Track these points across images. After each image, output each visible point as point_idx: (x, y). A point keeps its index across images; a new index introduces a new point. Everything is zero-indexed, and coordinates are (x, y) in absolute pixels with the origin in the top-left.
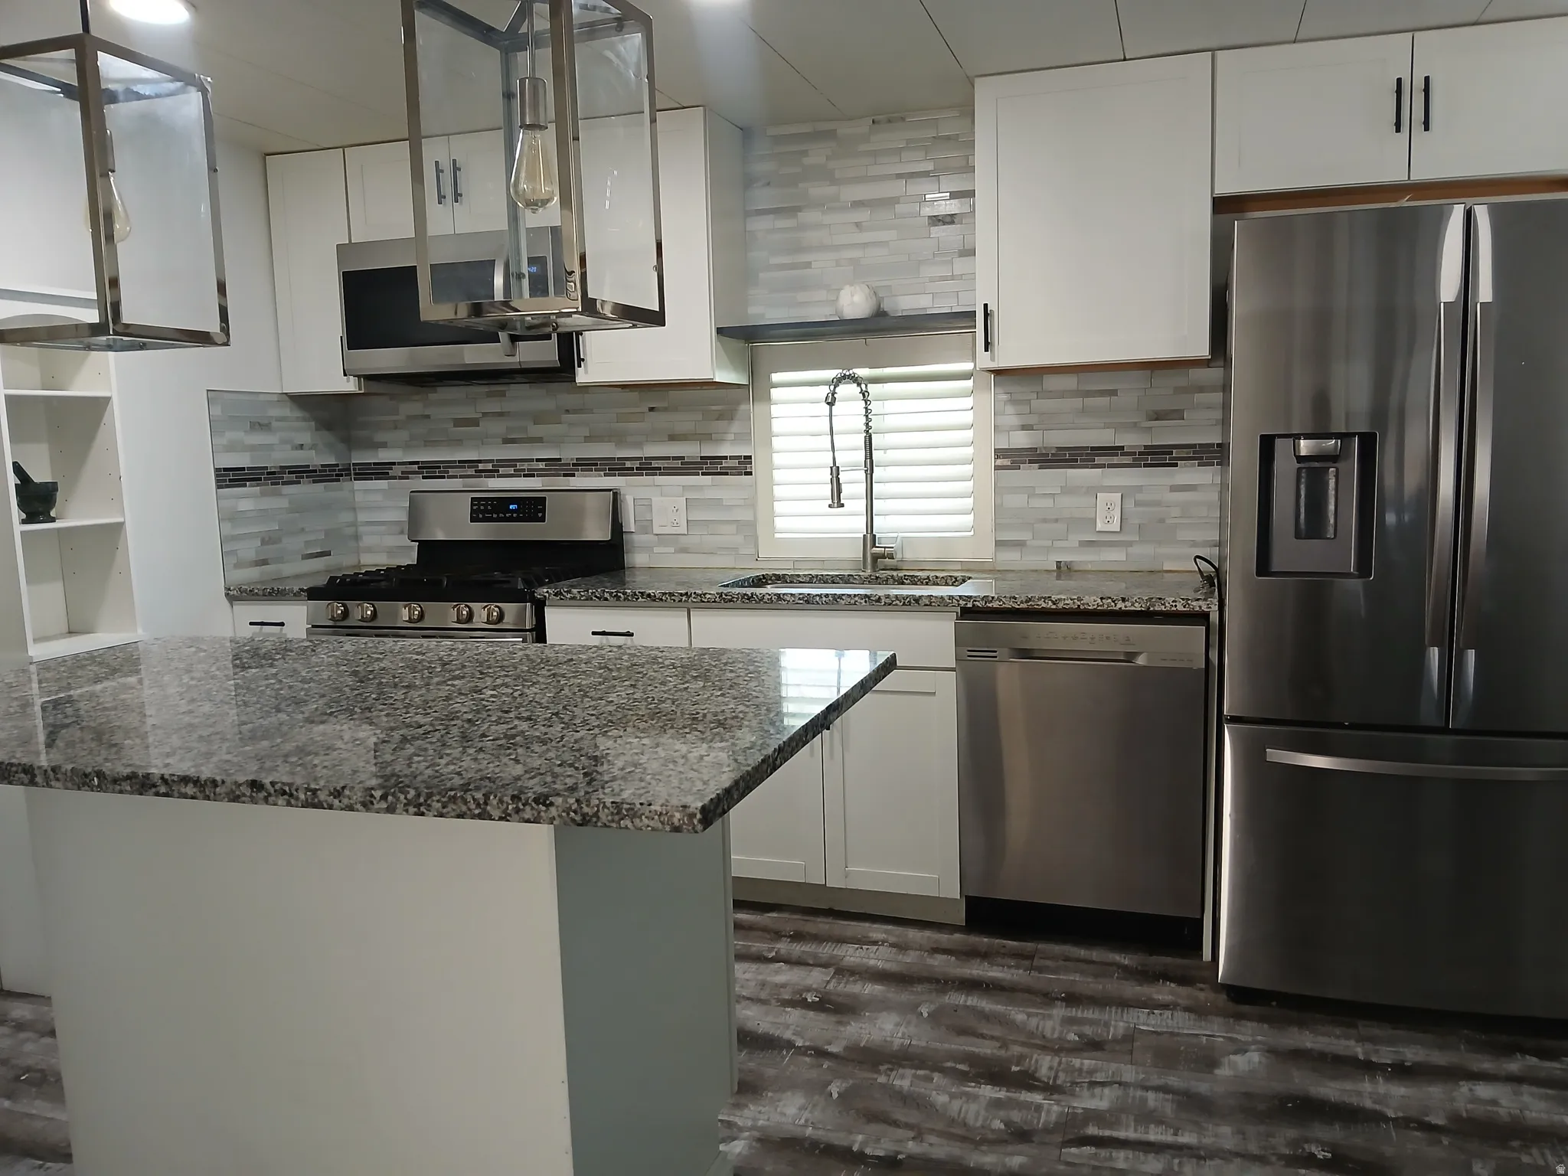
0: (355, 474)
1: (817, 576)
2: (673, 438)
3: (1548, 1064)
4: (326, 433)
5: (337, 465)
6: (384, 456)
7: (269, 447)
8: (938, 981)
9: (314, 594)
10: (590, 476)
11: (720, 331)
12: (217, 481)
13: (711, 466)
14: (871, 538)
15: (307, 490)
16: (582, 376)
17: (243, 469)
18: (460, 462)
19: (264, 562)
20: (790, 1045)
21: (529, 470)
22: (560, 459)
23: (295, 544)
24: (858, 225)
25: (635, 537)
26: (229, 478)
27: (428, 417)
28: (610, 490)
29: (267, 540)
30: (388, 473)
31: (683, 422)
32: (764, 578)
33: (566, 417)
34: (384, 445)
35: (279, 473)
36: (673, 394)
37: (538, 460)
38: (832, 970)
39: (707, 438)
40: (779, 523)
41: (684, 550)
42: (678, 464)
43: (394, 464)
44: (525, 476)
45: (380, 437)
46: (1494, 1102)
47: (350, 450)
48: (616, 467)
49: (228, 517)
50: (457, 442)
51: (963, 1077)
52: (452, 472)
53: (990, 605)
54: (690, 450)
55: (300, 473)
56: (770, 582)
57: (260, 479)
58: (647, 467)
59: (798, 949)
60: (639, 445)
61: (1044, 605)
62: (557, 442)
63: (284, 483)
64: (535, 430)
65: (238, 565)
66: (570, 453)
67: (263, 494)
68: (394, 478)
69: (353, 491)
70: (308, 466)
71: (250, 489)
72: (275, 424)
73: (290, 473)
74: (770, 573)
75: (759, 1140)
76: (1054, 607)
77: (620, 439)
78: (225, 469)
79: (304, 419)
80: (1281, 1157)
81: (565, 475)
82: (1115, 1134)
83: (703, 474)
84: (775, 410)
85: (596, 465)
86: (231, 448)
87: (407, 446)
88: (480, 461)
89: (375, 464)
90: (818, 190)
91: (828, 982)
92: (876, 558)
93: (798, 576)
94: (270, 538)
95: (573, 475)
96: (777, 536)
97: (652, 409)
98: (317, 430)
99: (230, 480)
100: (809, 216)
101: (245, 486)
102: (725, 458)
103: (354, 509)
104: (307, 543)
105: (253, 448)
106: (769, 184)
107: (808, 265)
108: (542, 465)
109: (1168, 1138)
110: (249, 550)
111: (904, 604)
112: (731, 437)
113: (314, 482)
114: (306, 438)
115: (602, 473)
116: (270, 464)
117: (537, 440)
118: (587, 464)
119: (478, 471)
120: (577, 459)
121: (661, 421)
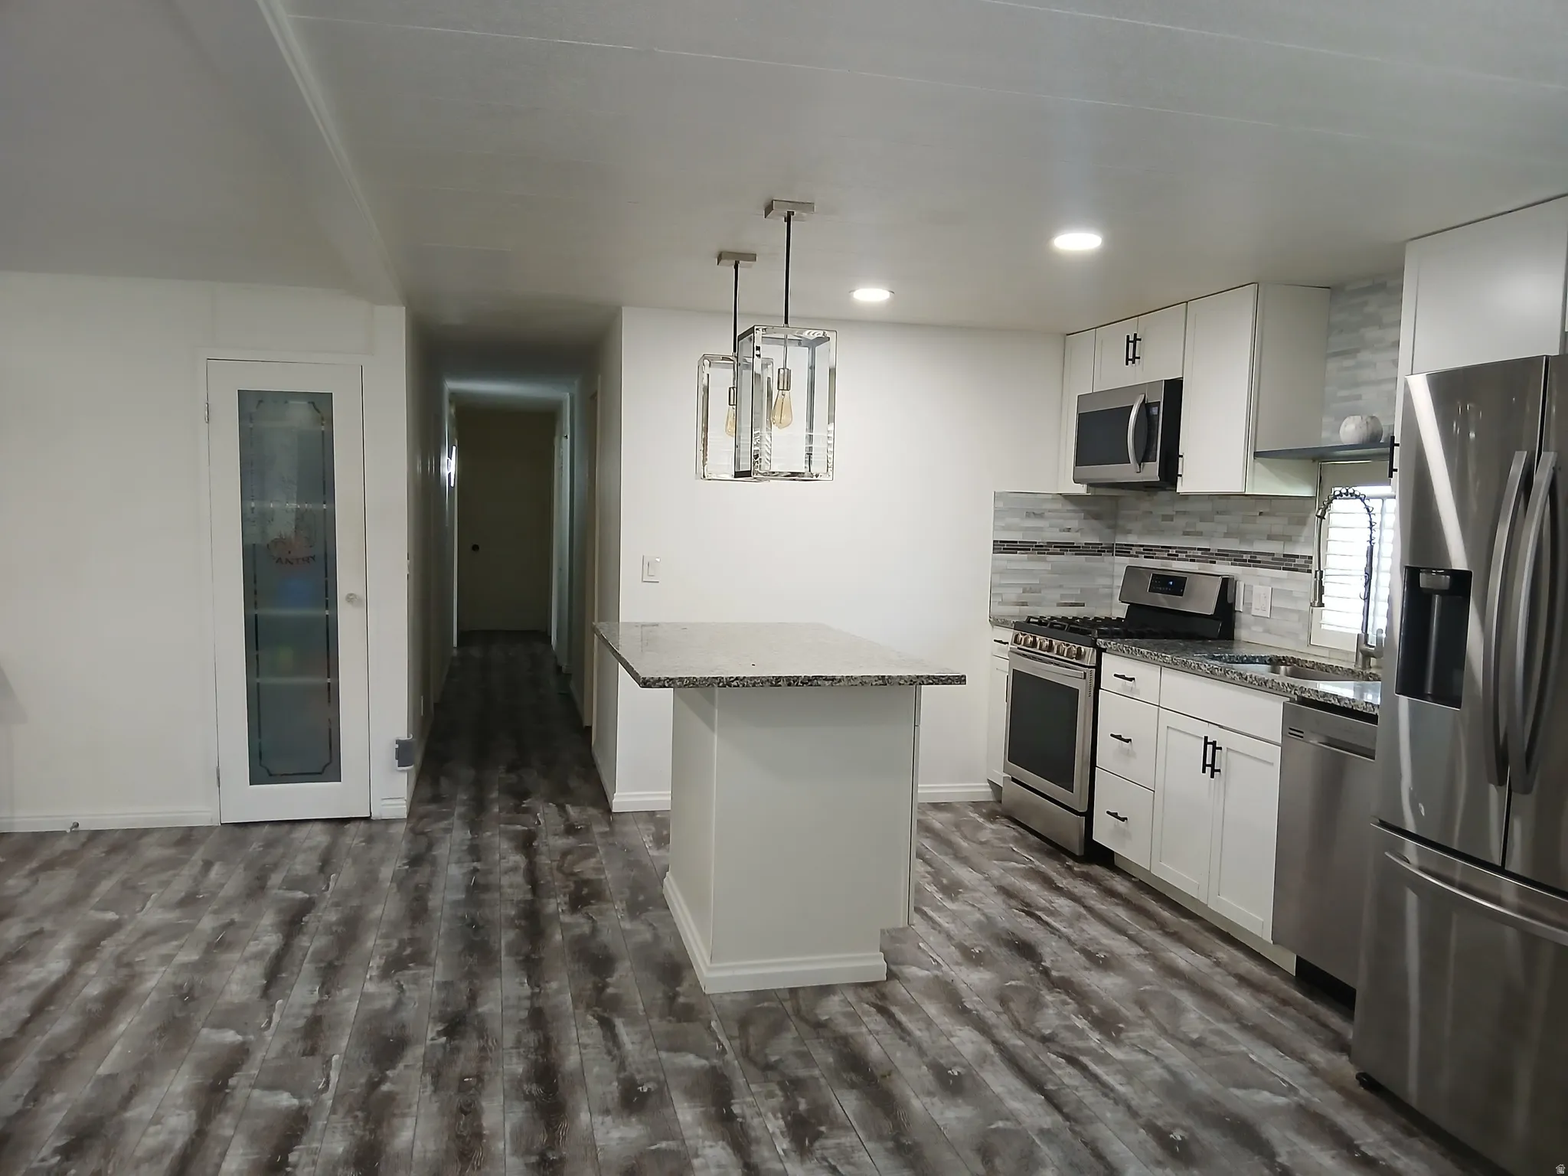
0: (1116, 551)
1: (1318, 663)
2: (1270, 537)
4: (1094, 523)
5: (1101, 544)
6: (1132, 539)
9: (1016, 626)
10: (1222, 564)
11: (1257, 455)
12: (994, 549)
13: (1288, 563)
14: (1363, 636)
15: (1068, 559)
16: (1181, 488)
17: (1016, 542)
18: (1163, 547)
19: (1024, 604)
21: (1193, 556)
22: (1209, 550)
23: (1054, 596)
25: (1243, 616)
26: (1003, 547)
27: (1151, 512)
28: (1219, 576)
30: (1129, 552)
31: (1277, 525)
32: (1284, 660)
33: (1218, 517)
34: (1129, 532)
35: (1046, 546)
36: (1274, 502)
37: (1199, 549)
39: (1287, 539)
41: (1267, 631)
42: (1271, 559)
43: (1133, 545)
44: (1191, 560)
45: (1130, 526)
47: (1115, 533)
48: (1238, 558)
49: (997, 573)
50: (1161, 532)
52: (1158, 554)
53: (1303, 695)
54: (1277, 548)
55: (1066, 547)
56: (1289, 664)
57: (1029, 549)
58: (1253, 560)
60: (1251, 542)
61: (1333, 702)
62: (1210, 536)
63: (1048, 554)
64: (1201, 526)
65: (1002, 603)
66: (1215, 546)
67: (1029, 560)
68: (1131, 556)
69: (1113, 564)
70: (1074, 543)
71: (1018, 556)
72: (1046, 514)
73: (1055, 547)
77: (1241, 536)
78: (1003, 542)
79: (1074, 511)
81: (1211, 562)
83: (1284, 569)
84: (1333, 518)
85: (1228, 556)
86: (1007, 529)
87: (1141, 534)
88: (1170, 548)
89: (1126, 545)
90: (1371, 334)
92: (1367, 656)
93: (1306, 661)
94: (1031, 588)
95: (1215, 562)
96: (1323, 627)
97: (1261, 514)
98: (1085, 519)
99: (1005, 549)
100: (1365, 356)
101: (1016, 553)
102: (1297, 557)
103: (1112, 576)
104: (1062, 596)
105: (1027, 529)
106: (1341, 331)
107: (1357, 398)
108: (1199, 553)
110: (1013, 594)
112: (1302, 539)
113: (1076, 554)
114: (1074, 524)
115: (1230, 562)
116: (1039, 540)
117: (1200, 534)
118: (1223, 555)
119: (1168, 555)
120: (1219, 550)
121: (1265, 524)
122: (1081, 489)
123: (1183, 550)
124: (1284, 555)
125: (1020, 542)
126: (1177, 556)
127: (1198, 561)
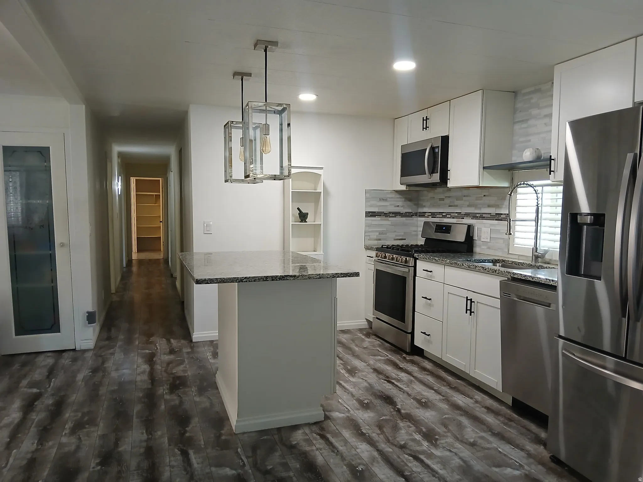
0: (419, 215)
1: (514, 262)
2: (489, 206)
4: (409, 203)
5: (412, 212)
6: (425, 210)
7: (385, 206)
9: (377, 249)
10: (467, 219)
11: (484, 168)
12: (366, 215)
13: (498, 217)
14: (536, 249)
15: (398, 219)
16: (449, 185)
17: (375, 212)
18: (439, 213)
19: (380, 240)
21: (454, 216)
22: (461, 213)
23: (392, 236)
24: (545, 124)
25: (477, 242)
26: (370, 214)
27: (434, 197)
28: (466, 224)
29: (381, 233)
30: (425, 215)
31: (492, 200)
32: (498, 260)
33: (464, 198)
34: (425, 206)
35: (388, 214)
36: (491, 190)
37: (456, 213)
39: (497, 206)
40: (517, 241)
41: (489, 248)
42: (489, 216)
43: (426, 212)
44: (453, 218)
45: (424, 204)
47: (418, 207)
48: (474, 216)
49: (367, 226)
50: (439, 206)
52: (438, 216)
54: (493, 211)
55: (396, 214)
56: (500, 262)
57: (381, 215)
58: (482, 217)
60: (480, 208)
61: (529, 279)
62: (461, 207)
63: (389, 217)
64: (457, 203)
65: (370, 240)
66: (464, 211)
67: (381, 220)
68: (426, 217)
69: (417, 221)
70: (400, 212)
71: (377, 218)
72: (388, 199)
73: (392, 214)
74: (501, 259)
76: (532, 280)
77: (475, 206)
78: (369, 212)
79: (400, 198)
81: (462, 218)
83: (496, 220)
84: (518, 196)
85: (469, 215)
86: (371, 206)
87: (430, 207)
88: (443, 213)
89: (423, 212)
90: (535, 112)
93: (509, 261)
94: (382, 233)
95: (463, 218)
96: (515, 245)
97: (484, 196)
98: (405, 201)
99: (370, 215)
100: (532, 122)
101: (376, 217)
102: (502, 214)
103: (417, 226)
104: (396, 236)
105: (380, 206)
106: (520, 111)
107: (530, 141)
108: (456, 215)
110: (375, 235)
113: (401, 217)
114: (400, 204)
115: (471, 218)
116: (386, 210)
117: (456, 206)
118: (467, 215)
119: (442, 216)
120: (465, 213)
121: (487, 200)
122: (403, 188)
123: (449, 213)
124: (496, 214)
125: (377, 212)
126: (446, 216)
127: (456, 218)
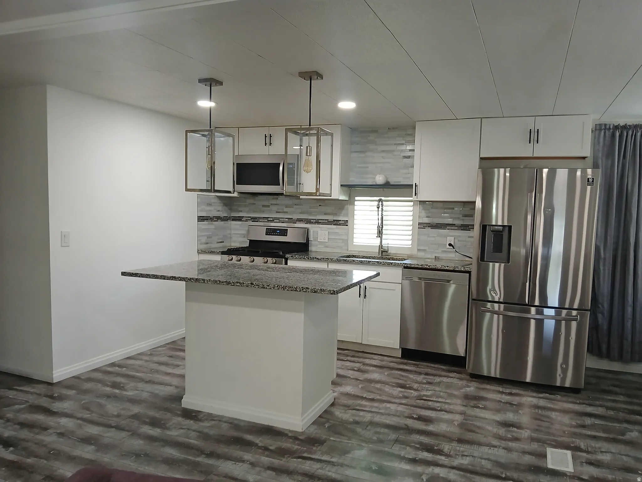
0: (232, 219)
1: (365, 256)
2: (325, 214)
3: (551, 396)
5: (227, 216)
6: (241, 214)
7: (210, 210)
8: (391, 368)
9: (223, 253)
10: (301, 224)
11: (341, 185)
12: (198, 220)
13: (336, 223)
14: (381, 246)
15: (220, 223)
17: (204, 217)
18: (263, 217)
19: (207, 243)
20: (349, 377)
21: (283, 221)
22: (292, 218)
23: (215, 239)
24: (382, 157)
25: (313, 242)
26: (201, 219)
27: (255, 204)
28: (307, 228)
29: (209, 237)
30: (242, 220)
31: (329, 209)
32: (349, 256)
33: (295, 206)
34: (241, 211)
35: (213, 218)
36: (326, 201)
37: (286, 218)
38: (362, 364)
39: (335, 214)
40: (355, 240)
41: (327, 247)
42: (327, 221)
43: (244, 217)
44: (282, 223)
45: (240, 209)
46: (532, 401)
47: (231, 212)
48: (309, 221)
49: (199, 230)
50: (263, 212)
51: (394, 386)
52: (260, 220)
54: (331, 218)
55: (218, 218)
56: (351, 257)
57: (208, 220)
58: (317, 222)
59: (353, 359)
60: (316, 215)
61: (426, 267)
62: (292, 213)
63: (214, 221)
64: (286, 210)
65: (201, 244)
66: (295, 217)
67: (209, 224)
68: (243, 221)
69: (231, 224)
70: (220, 216)
71: (205, 222)
72: (213, 204)
73: (215, 218)
74: (351, 255)
75: (340, 393)
76: (429, 267)
77: (310, 213)
78: (200, 217)
79: (220, 203)
80: (470, 406)
81: (293, 223)
82: (430, 399)
83: (334, 225)
84: (356, 208)
85: (303, 220)
86: (201, 211)
87: (248, 212)
88: (269, 218)
89: (238, 217)
90: (372, 147)
91: (361, 366)
92: (382, 252)
95: (296, 223)
96: (354, 244)
97: (320, 205)
98: (223, 206)
99: (201, 220)
100: (369, 154)
101: (204, 221)
102: (340, 220)
103: (231, 230)
104: (219, 239)
105: (207, 211)
106: (358, 144)
107: (368, 167)
108: (287, 220)
109: (444, 400)
110: (204, 240)
111: (388, 265)
112: (342, 214)
113: (221, 221)
114: (220, 208)
115: (304, 223)
116: (211, 215)
117: (287, 212)
118: (300, 220)
119: (268, 220)
120: (297, 219)
121: (323, 209)
123: (278, 219)
124: (334, 220)
125: (206, 217)
127: (286, 223)
